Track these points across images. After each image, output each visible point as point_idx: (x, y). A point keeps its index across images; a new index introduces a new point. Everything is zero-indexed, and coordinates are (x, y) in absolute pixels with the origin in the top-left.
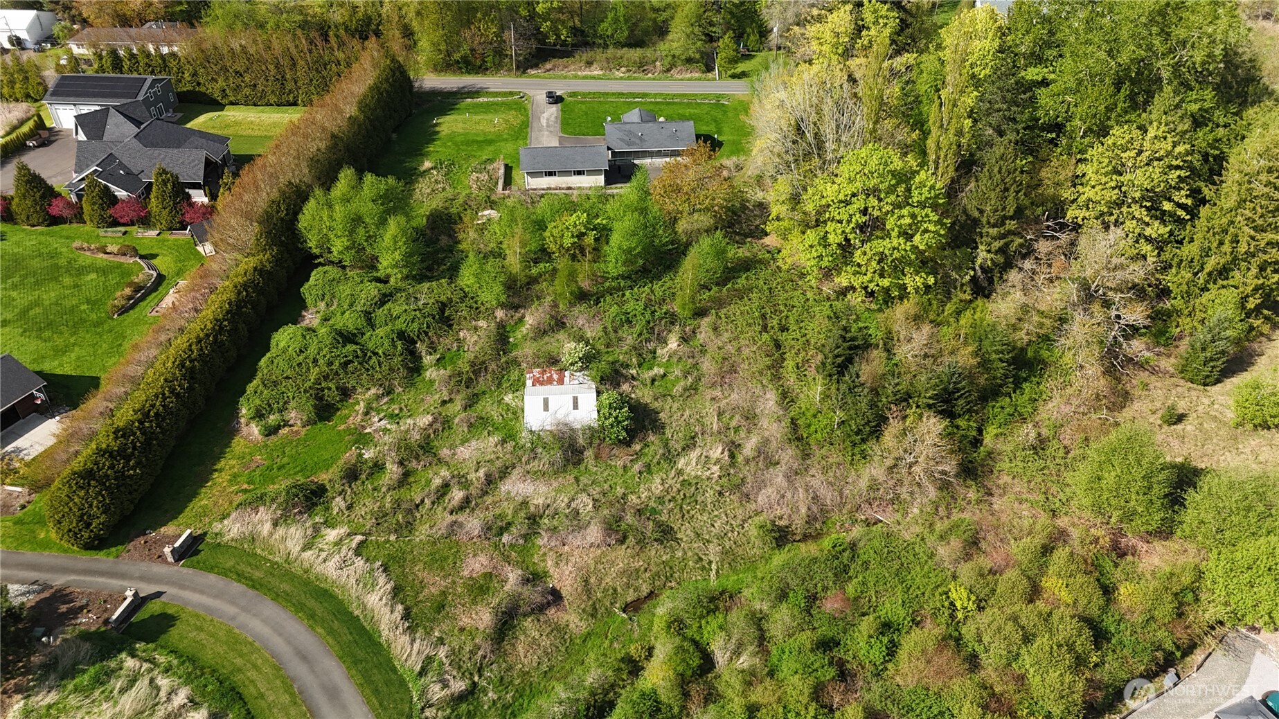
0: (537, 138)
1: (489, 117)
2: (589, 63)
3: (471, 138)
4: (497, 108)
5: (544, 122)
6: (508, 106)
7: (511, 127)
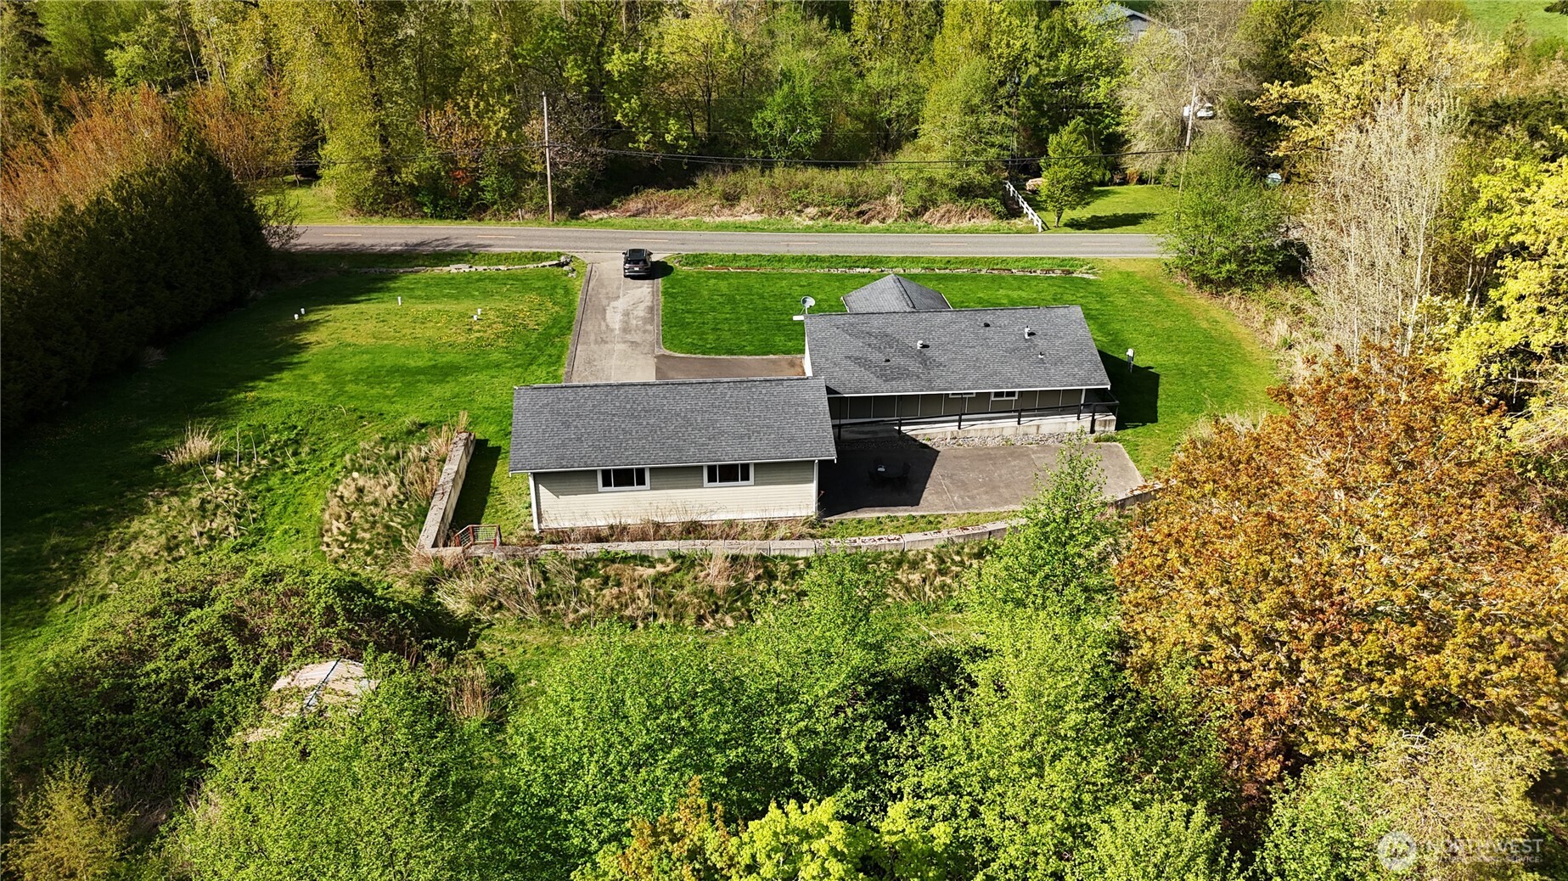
0: (589, 362)
1: (463, 305)
2: (731, 199)
3: (390, 361)
4: (490, 286)
5: (614, 319)
6: (522, 283)
7: (517, 332)
